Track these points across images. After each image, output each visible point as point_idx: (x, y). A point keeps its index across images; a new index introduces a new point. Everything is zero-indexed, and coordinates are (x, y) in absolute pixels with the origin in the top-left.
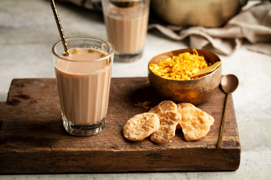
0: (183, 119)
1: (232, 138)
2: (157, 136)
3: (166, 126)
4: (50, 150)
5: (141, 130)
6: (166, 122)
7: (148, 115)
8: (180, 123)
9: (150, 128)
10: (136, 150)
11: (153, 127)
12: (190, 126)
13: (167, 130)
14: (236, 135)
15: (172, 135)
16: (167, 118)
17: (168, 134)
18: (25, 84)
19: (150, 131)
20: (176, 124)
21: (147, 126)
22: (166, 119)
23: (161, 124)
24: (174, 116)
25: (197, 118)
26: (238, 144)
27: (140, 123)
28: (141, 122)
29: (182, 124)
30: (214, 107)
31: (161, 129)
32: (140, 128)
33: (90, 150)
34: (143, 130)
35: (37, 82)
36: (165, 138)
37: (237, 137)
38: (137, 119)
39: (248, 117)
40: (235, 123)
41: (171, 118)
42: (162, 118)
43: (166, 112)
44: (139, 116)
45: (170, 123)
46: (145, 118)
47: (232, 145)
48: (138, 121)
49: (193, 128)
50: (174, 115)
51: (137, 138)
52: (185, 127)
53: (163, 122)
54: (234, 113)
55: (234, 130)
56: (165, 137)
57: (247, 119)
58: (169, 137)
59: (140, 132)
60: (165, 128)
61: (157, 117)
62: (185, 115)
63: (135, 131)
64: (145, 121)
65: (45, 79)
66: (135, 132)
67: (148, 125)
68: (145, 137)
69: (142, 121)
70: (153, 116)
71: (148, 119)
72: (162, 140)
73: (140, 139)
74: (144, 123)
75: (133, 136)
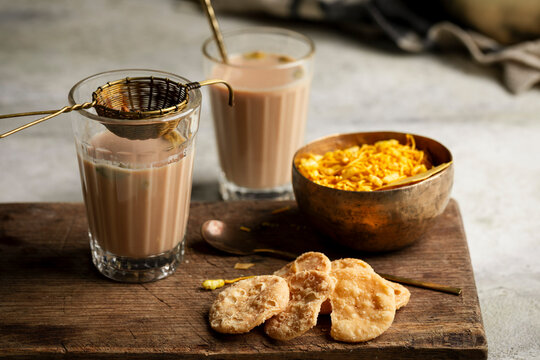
0: (339, 291)
1: (469, 326)
2: (278, 326)
3: (301, 304)
4: (62, 350)
5: (247, 311)
6: (303, 295)
7: (265, 281)
8: (330, 297)
9: (266, 305)
10: (255, 352)
11: (273, 304)
12: (351, 308)
13: (300, 313)
14: (477, 321)
15: (309, 323)
16: (305, 287)
17: (302, 321)
18: (12, 215)
19: (266, 311)
20: (321, 299)
21: (260, 303)
22: (302, 289)
23: (291, 299)
24: (320, 282)
25: (369, 295)
26: (481, 340)
27: (245, 296)
28: (250, 295)
29: (335, 301)
30: (427, 262)
31: (290, 311)
32: (245, 305)
33: (152, 350)
34: (252, 309)
35: (39, 210)
36: (296, 330)
37: (478, 325)
38: (241, 289)
39: (501, 288)
40: (474, 295)
41: (312, 287)
42: (294, 287)
43: (305, 273)
44: (247, 283)
45: (310, 298)
46: (258, 287)
47: (468, 341)
48: (243, 293)
49: (355, 315)
50: (319, 279)
51: (236, 327)
52: (338, 307)
53: (297, 294)
54: (472, 275)
55: (471, 311)
56: (296, 327)
57: (501, 292)
58: (303, 328)
59: (245, 314)
60: (298, 308)
61: (286, 284)
62: (346, 282)
63: (235, 313)
64: (257, 292)
65: (58, 204)
66: (234, 315)
67: (264, 300)
68: (253, 326)
69: (252, 291)
70: (276, 281)
71: (263, 287)
72: (288, 334)
73: (243, 328)
74: (254, 297)
75: (229, 323)
